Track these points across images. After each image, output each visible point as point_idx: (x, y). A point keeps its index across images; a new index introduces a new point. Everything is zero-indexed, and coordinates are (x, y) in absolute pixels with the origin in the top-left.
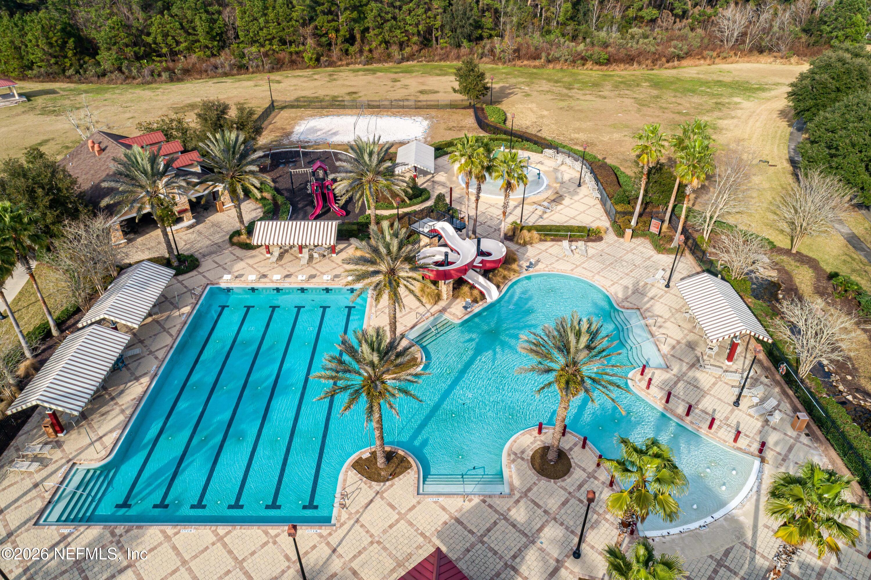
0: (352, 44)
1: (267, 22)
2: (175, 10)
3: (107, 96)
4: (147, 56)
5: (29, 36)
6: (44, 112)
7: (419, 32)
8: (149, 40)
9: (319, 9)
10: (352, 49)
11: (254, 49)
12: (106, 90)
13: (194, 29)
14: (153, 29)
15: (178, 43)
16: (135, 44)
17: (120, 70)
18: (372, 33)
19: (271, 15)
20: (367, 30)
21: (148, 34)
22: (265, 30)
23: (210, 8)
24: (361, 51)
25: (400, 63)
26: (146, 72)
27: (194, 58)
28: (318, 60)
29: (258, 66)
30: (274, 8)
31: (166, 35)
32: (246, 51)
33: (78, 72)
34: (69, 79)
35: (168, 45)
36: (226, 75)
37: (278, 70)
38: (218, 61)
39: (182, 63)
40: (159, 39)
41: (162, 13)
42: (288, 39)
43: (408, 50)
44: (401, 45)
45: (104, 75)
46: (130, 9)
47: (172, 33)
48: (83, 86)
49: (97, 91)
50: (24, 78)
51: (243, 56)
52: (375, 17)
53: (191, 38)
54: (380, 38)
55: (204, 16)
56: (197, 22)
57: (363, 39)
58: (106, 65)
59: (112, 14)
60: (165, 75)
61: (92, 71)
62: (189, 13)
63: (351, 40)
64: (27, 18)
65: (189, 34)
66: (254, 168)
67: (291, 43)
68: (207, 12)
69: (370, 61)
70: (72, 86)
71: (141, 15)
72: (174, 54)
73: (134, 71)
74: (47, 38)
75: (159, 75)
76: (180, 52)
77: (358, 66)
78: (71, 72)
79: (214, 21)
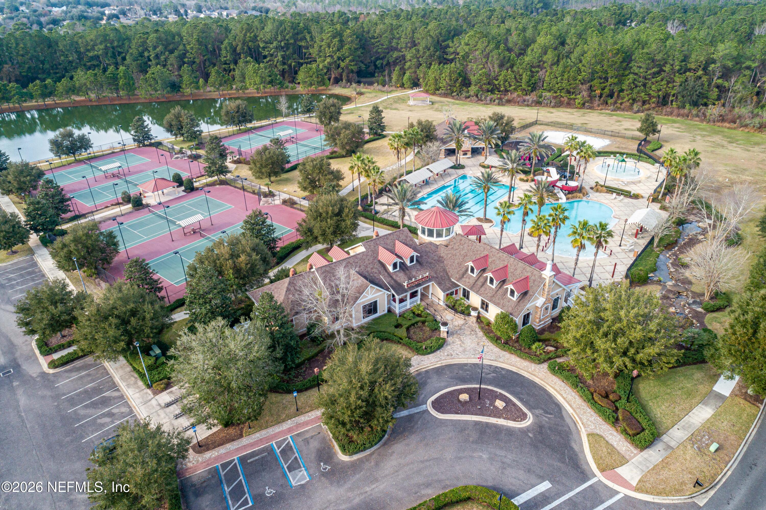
0: (612, 98)
1: (562, 79)
2: (515, 68)
3: (465, 107)
4: (492, 91)
5: (443, 75)
6: (437, 110)
7: (659, 96)
8: (496, 82)
9: (596, 75)
10: (610, 101)
11: (548, 94)
12: (466, 105)
13: (521, 79)
14: (500, 78)
15: (510, 86)
16: (489, 84)
17: (477, 96)
18: (625, 92)
19: (566, 76)
20: (622, 91)
21: (497, 80)
22: (559, 84)
23: (533, 69)
24: (615, 103)
25: (635, 113)
26: (488, 98)
27: (515, 95)
28: (584, 104)
29: (547, 104)
30: (569, 72)
31: (506, 81)
32: (544, 94)
33: (458, 94)
34: (453, 97)
35: (505, 86)
36: (528, 105)
37: (559, 107)
38: (527, 97)
39: (509, 96)
40: (502, 83)
41: (507, 70)
42: (572, 90)
43: (647, 106)
44: (644, 103)
45: (469, 97)
46: (493, 66)
47: (509, 80)
48: (457, 102)
49: (462, 105)
50: (434, 94)
51: (541, 97)
52: (630, 83)
53: (518, 84)
54: (630, 96)
55: (529, 73)
56: (524, 76)
57: (618, 96)
58: (472, 93)
59: (484, 68)
60: (497, 101)
61: (464, 94)
62: (521, 71)
63: (611, 95)
64: (445, 66)
65: (518, 82)
66: (496, 136)
67: (573, 93)
68: (531, 71)
69: (618, 109)
70: (453, 100)
71: (497, 69)
72: (506, 91)
73: (483, 98)
74: (450, 77)
75: (494, 101)
76: (510, 91)
77: (607, 111)
78: (455, 94)
79: (532, 77)
